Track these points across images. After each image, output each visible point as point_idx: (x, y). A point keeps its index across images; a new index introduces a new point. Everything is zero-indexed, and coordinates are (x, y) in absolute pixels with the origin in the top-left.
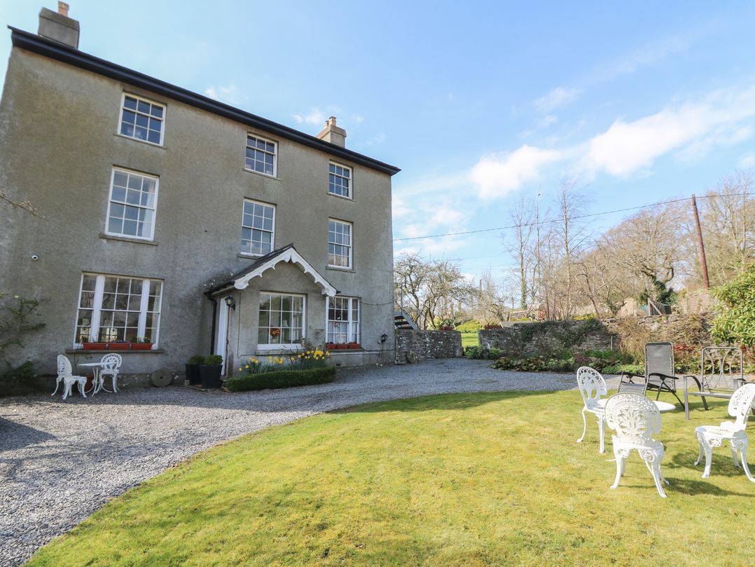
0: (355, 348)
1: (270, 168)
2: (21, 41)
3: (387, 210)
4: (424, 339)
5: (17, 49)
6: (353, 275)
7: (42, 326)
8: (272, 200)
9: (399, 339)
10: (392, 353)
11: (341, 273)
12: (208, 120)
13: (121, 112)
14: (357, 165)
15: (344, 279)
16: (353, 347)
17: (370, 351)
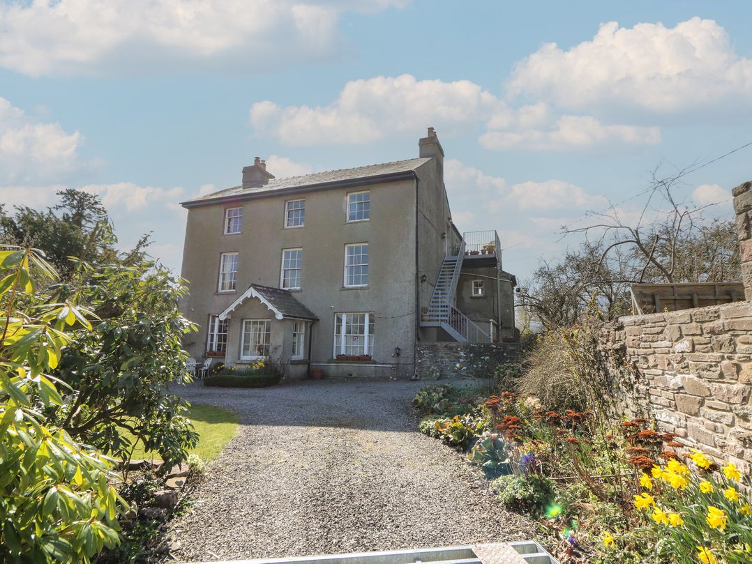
0: (365, 360)
4: (457, 352)
7: (193, 343)
9: (419, 352)
10: (410, 367)
13: (226, 220)
16: (366, 359)
17: (383, 364)
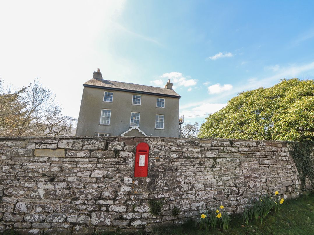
1: (139, 103)
2: (85, 86)
3: (177, 110)
5: (85, 87)
6: (164, 131)
8: (139, 111)
11: (159, 130)
12: (123, 94)
13: (104, 96)
14: (166, 97)
15: (160, 132)
